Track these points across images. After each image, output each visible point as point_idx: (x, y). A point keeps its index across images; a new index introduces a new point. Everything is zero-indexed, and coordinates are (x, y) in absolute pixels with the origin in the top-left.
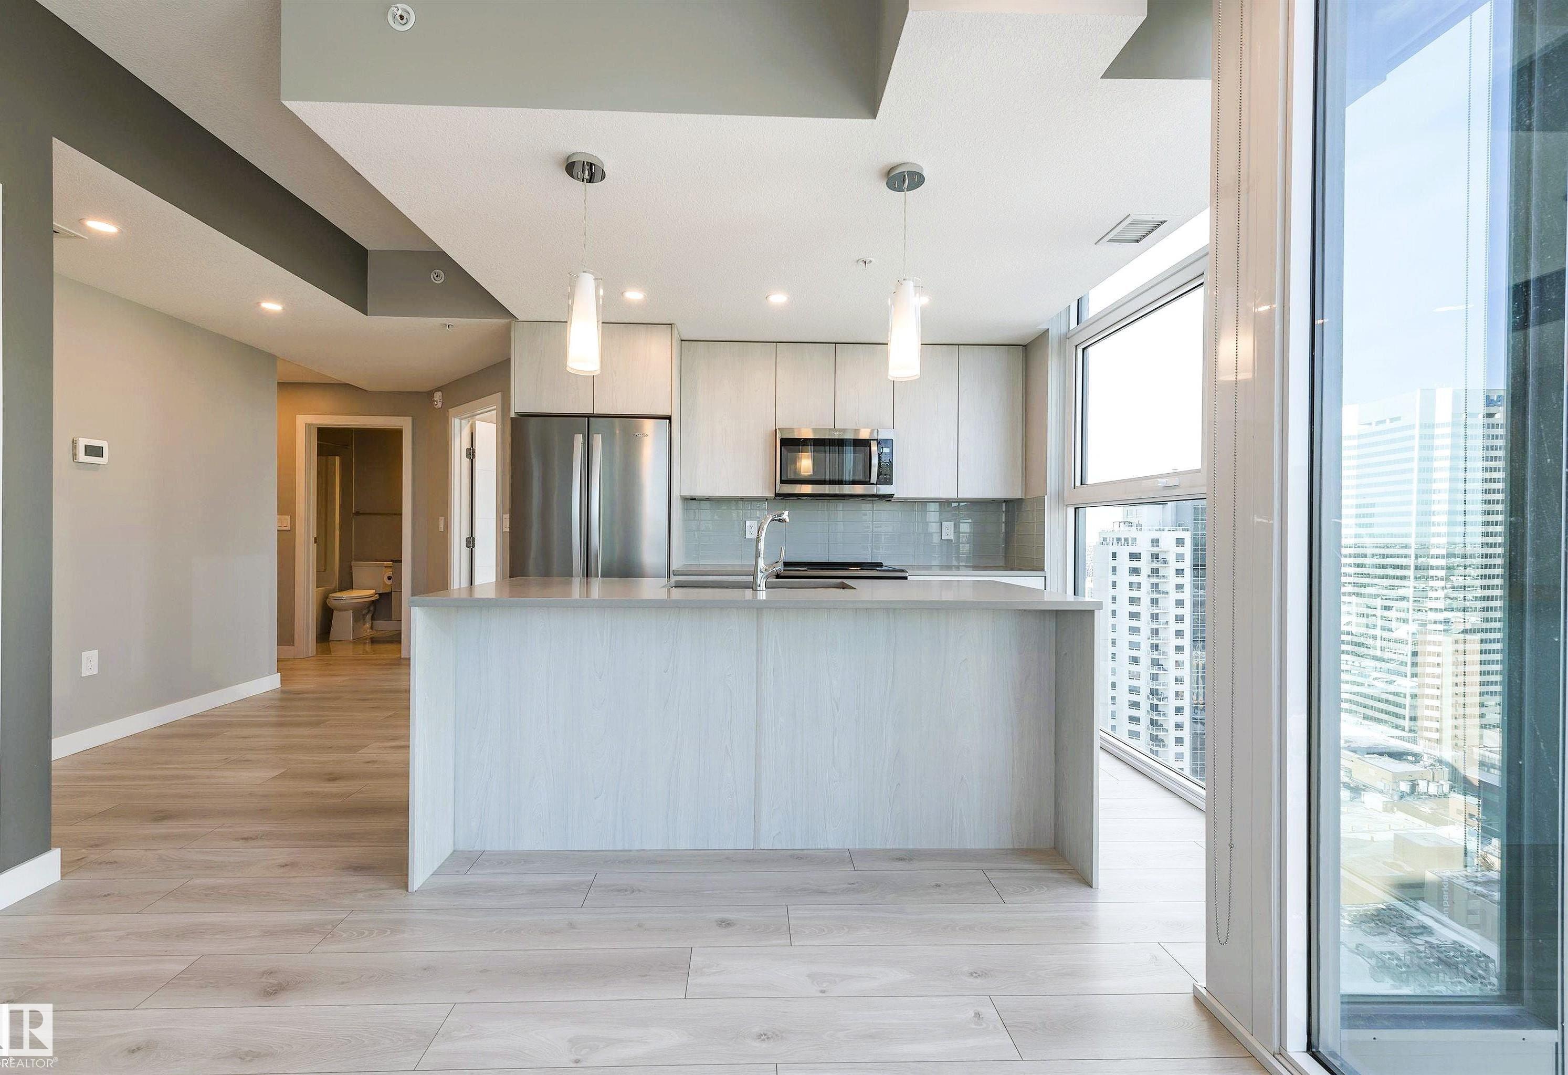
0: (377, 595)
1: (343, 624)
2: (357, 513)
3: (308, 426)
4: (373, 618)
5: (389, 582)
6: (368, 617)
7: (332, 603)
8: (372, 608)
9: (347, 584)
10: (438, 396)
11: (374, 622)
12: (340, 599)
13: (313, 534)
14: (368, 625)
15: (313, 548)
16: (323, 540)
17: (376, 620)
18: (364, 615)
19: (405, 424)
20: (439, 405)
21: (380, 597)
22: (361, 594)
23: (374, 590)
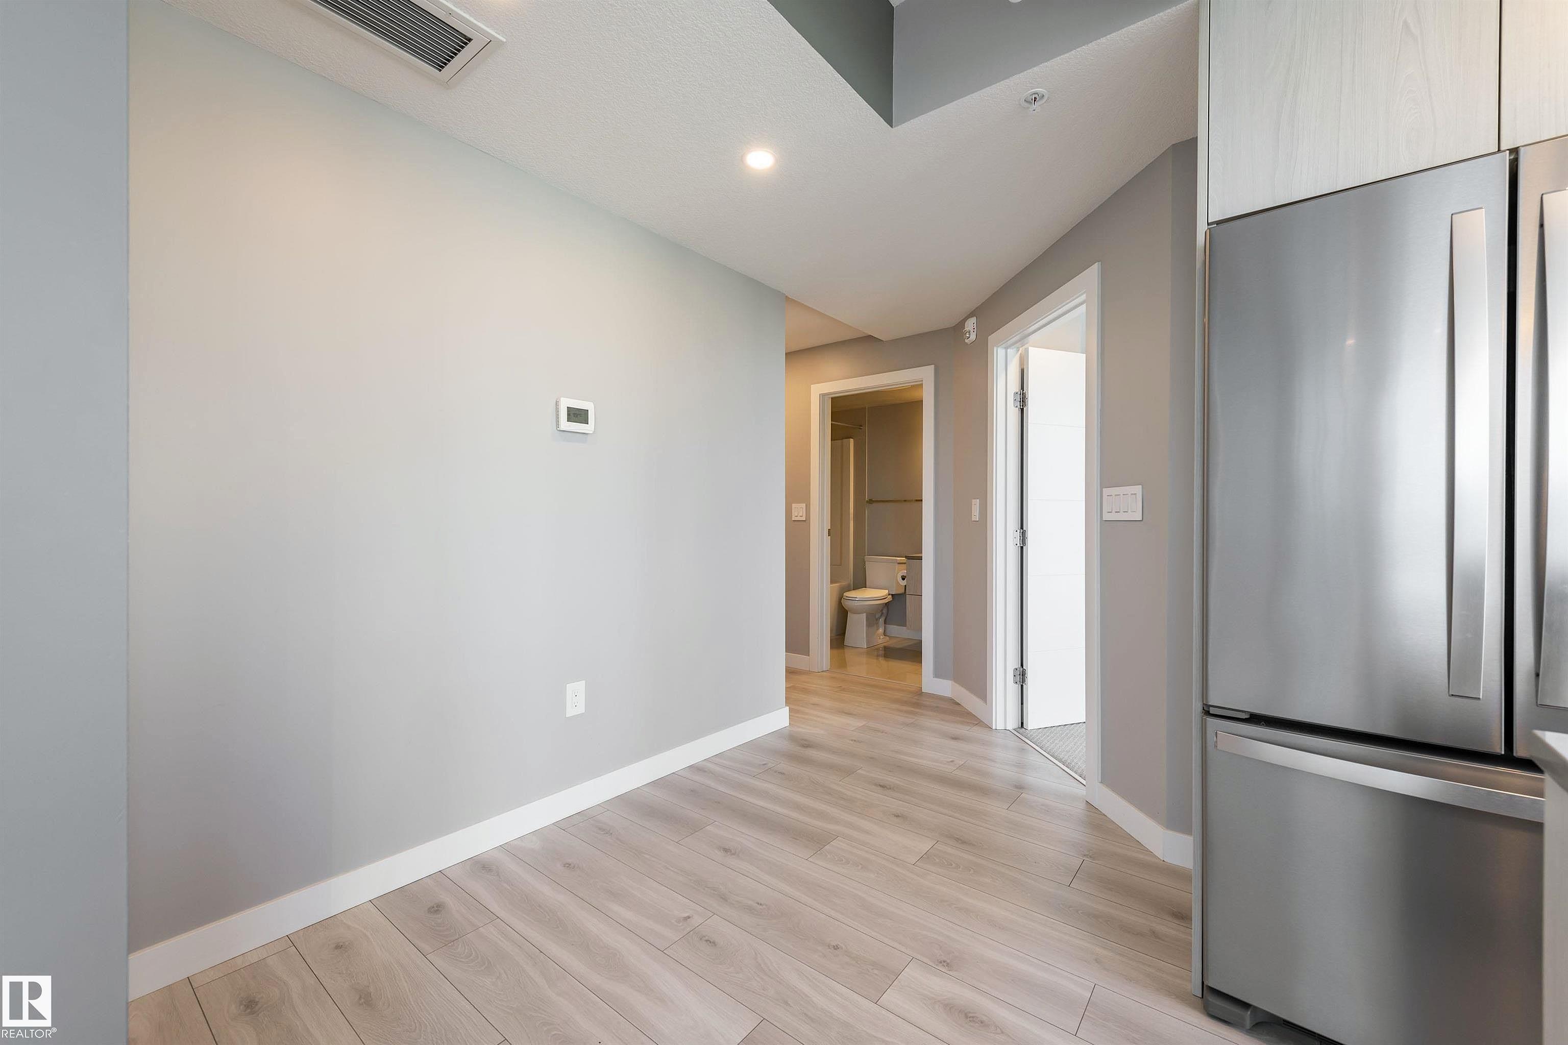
0: (890, 596)
1: (857, 629)
2: (871, 501)
3: (823, 396)
4: (885, 623)
5: (904, 583)
6: (882, 620)
7: (847, 604)
8: (885, 611)
9: (860, 582)
10: (971, 324)
11: (887, 626)
12: (853, 599)
13: (827, 526)
14: (881, 630)
15: (827, 540)
16: (836, 533)
17: (889, 624)
18: (877, 620)
19: (925, 375)
20: (973, 337)
21: (893, 599)
22: (874, 595)
23: (887, 591)
